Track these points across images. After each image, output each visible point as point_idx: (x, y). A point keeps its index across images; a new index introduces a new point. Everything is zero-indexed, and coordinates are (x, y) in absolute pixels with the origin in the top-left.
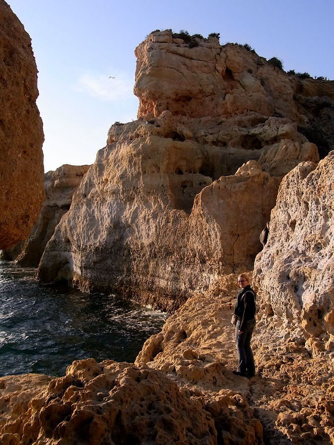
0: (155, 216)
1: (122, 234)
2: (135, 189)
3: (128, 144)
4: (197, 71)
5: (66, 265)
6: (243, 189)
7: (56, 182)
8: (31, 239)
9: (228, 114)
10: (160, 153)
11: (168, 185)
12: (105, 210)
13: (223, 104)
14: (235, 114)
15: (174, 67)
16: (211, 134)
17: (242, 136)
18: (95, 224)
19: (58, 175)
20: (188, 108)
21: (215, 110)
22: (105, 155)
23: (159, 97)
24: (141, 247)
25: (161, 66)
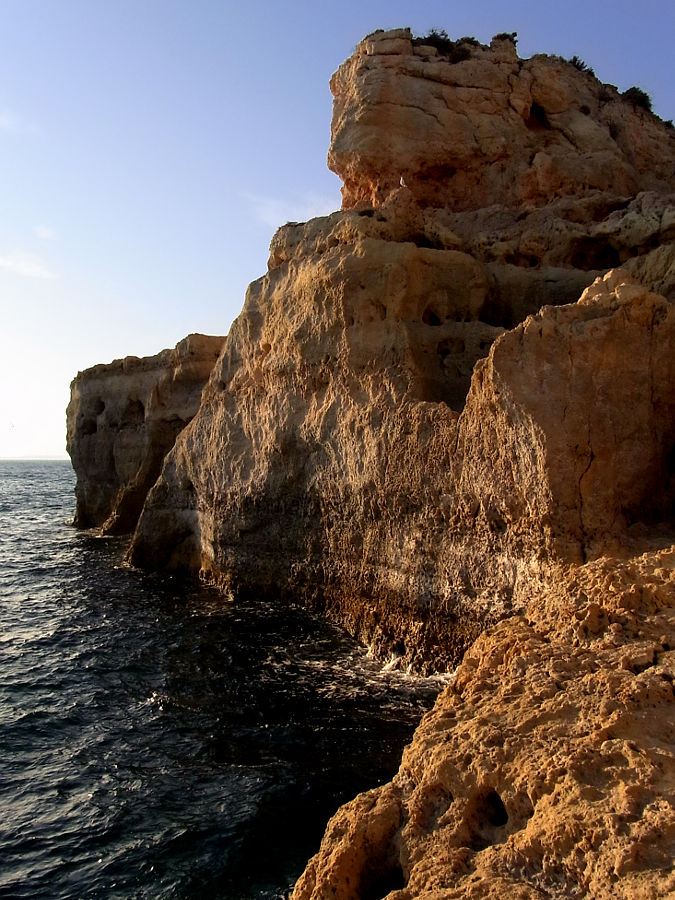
0: (376, 421)
1: (301, 466)
2: (331, 361)
3: (314, 262)
4: (466, 110)
5: (187, 539)
6: (603, 333)
7: (177, 371)
8: (129, 487)
9: (539, 197)
10: (387, 275)
11: (408, 346)
12: (265, 412)
13: (529, 175)
14: (556, 195)
15: (417, 103)
16: (503, 240)
17: (574, 240)
18: (244, 446)
19: (180, 357)
20: (448, 191)
21: (509, 191)
22: (264, 291)
23: (384, 170)
24: (344, 494)
25: (388, 102)
